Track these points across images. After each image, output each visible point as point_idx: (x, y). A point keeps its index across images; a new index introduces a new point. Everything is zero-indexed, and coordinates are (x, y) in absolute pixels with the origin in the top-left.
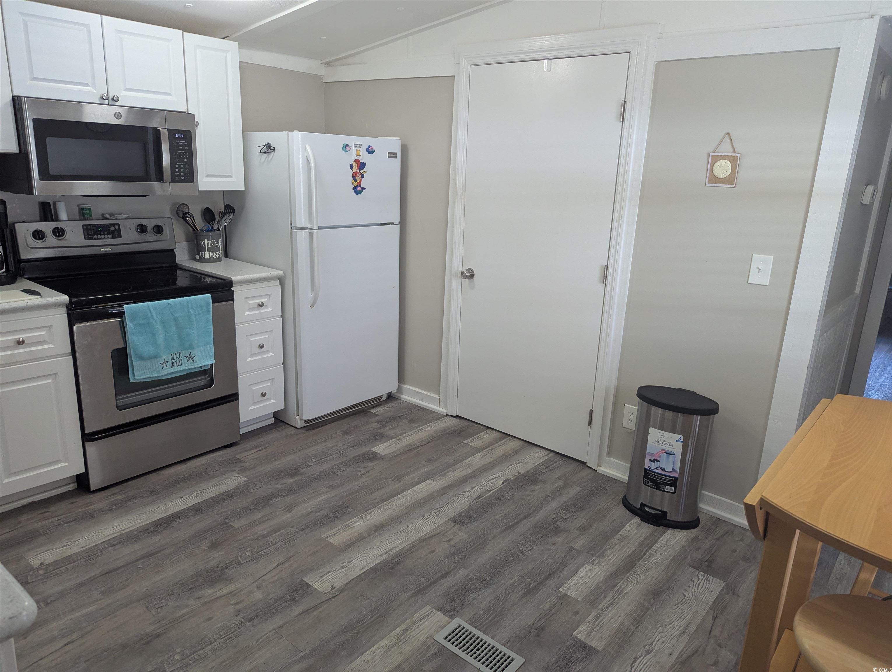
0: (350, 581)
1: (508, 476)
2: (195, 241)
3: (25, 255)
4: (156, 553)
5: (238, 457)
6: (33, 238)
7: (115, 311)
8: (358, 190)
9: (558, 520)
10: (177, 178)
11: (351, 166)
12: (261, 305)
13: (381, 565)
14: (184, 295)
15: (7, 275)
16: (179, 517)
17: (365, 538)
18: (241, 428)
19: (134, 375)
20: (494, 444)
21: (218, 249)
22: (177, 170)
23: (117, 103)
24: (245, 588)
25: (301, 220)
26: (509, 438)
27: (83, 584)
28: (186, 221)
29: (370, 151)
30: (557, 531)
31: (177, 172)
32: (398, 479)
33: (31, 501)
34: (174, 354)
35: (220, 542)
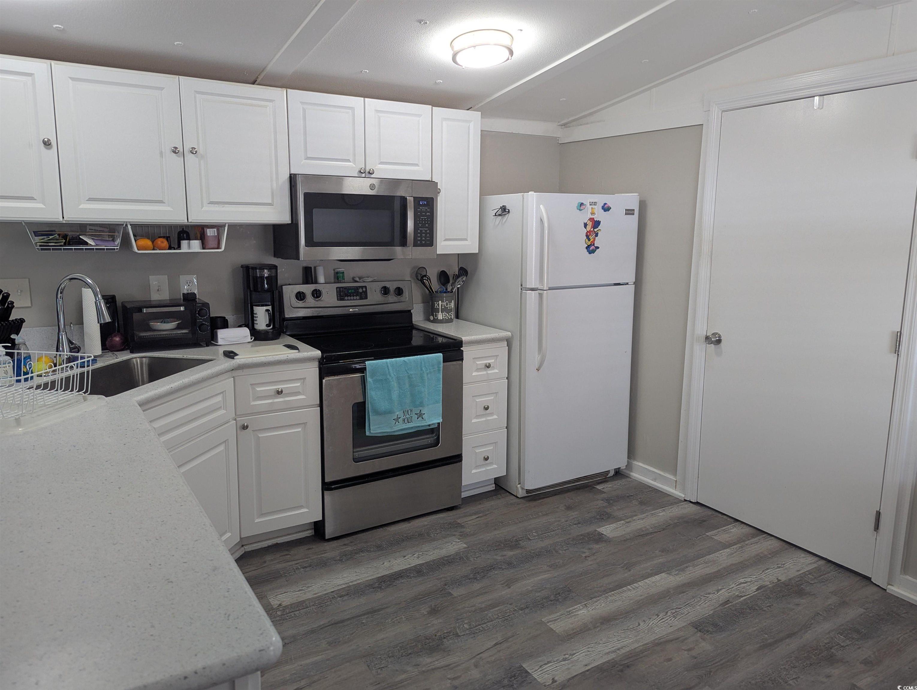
0: (573, 677)
1: (764, 582)
2: (430, 302)
3: (289, 314)
4: (379, 610)
5: (459, 521)
6: (296, 299)
7: (358, 366)
8: (591, 249)
9: (833, 647)
10: (419, 242)
11: (585, 225)
12: (488, 366)
13: (608, 664)
14: (417, 353)
15: (273, 331)
16: (402, 576)
17: (589, 629)
18: (463, 492)
19: (370, 429)
20: (744, 541)
21: (451, 310)
22: (419, 235)
23: (372, 176)
24: (462, 663)
25: (532, 281)
26: (764, 536)
27: (313, 631)
28: (424, 284)
29: (606, 208)
30: (831, 660)
31: (419, 237)
32: (628, 567)
33: (275, 542)
34: (406, 411)
35: (439, 609)
